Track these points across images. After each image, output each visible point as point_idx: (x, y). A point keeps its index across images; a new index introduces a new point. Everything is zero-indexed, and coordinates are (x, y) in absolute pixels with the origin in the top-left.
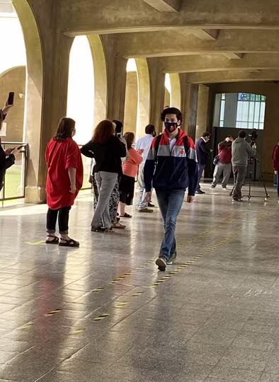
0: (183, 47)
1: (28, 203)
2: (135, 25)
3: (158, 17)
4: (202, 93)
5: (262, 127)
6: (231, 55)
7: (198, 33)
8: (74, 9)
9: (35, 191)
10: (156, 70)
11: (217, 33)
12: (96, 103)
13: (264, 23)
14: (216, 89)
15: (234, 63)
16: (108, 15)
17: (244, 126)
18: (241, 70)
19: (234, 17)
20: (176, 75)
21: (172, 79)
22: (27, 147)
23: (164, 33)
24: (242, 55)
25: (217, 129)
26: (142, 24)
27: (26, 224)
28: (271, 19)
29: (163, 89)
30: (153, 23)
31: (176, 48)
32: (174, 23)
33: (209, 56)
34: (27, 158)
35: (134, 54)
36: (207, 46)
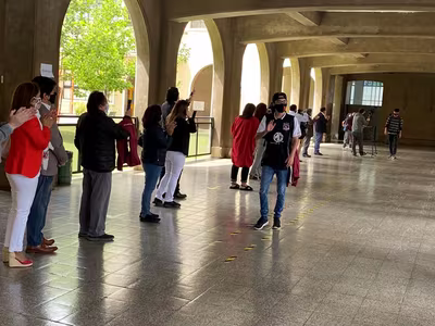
0: (323, 50)
1: (213, 158)
2: (288, 36)
3: (305, 30)
5: (380, 105)
6: (358, 55)
7: (334, 40)
8: (247, 25)
9: (218, 149)
10: (304, 66)
11: (348, 41)
12: (261, 90)
13: (380, 33)
14: (348, 78)
15: (360, 60)
16: (270, 29)
17: (368, 104)
18: (366, 65)
19: (359, 29)
20: (319, 69)
21: (316, 72)
22: (213, 119)
23: (310, 41)
24: (367, 55)
25: (349, 106)
26: (294, 35)
27: (211, 173)
29: (310, 78)
30: (301, 34)
31: (317, 51)
32: (316, 34)
33: (342, 56)
34: (213, 128)
36: (340, 49)
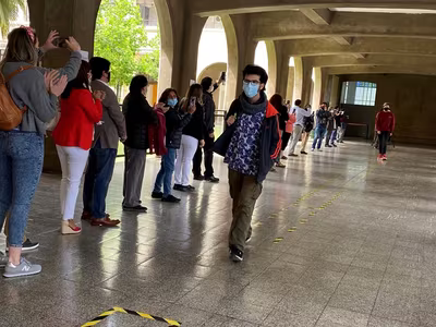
0: (328, 50)
3: (316, 29)
4: (335, 81)
5: (373, 104)
7: (340, 39)
10: (307, 65)
13: (388, 32)
15: (360, 61)
17: (360, 104)
18: (363, 65)
19: (368, 28)
20: (319, 68)
24: (366, 56)
26: (305, 33)
28: (393, 30)
30: (312, 32)
32: (326, 32)
35: (295, 54)
